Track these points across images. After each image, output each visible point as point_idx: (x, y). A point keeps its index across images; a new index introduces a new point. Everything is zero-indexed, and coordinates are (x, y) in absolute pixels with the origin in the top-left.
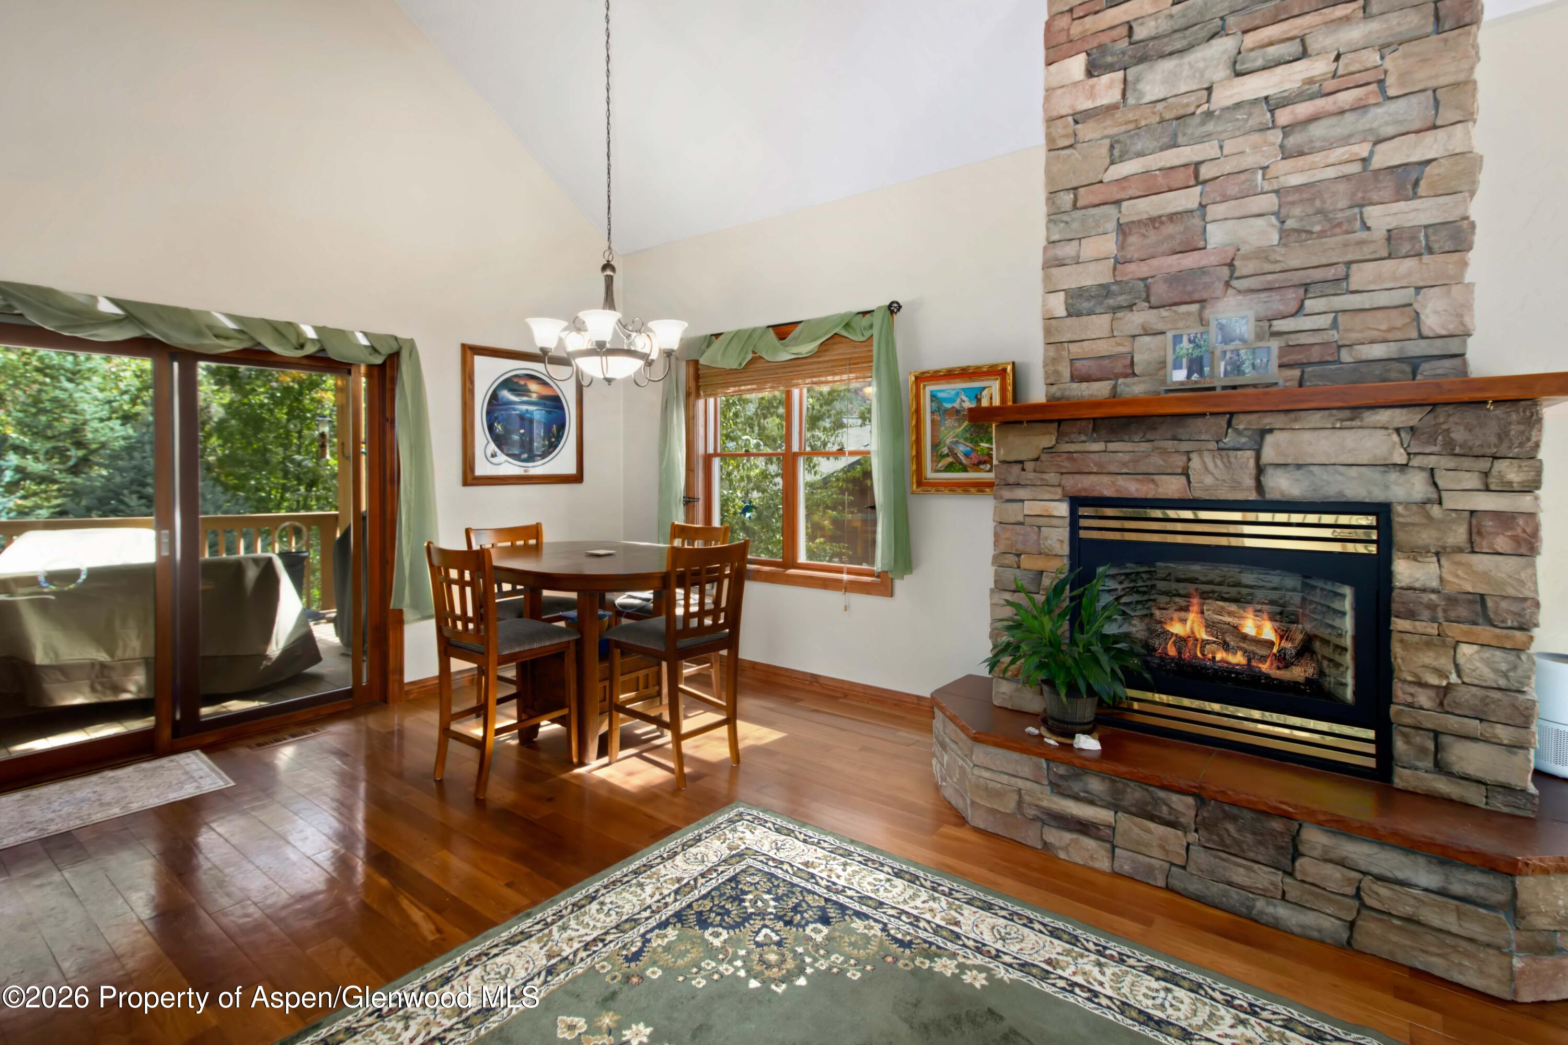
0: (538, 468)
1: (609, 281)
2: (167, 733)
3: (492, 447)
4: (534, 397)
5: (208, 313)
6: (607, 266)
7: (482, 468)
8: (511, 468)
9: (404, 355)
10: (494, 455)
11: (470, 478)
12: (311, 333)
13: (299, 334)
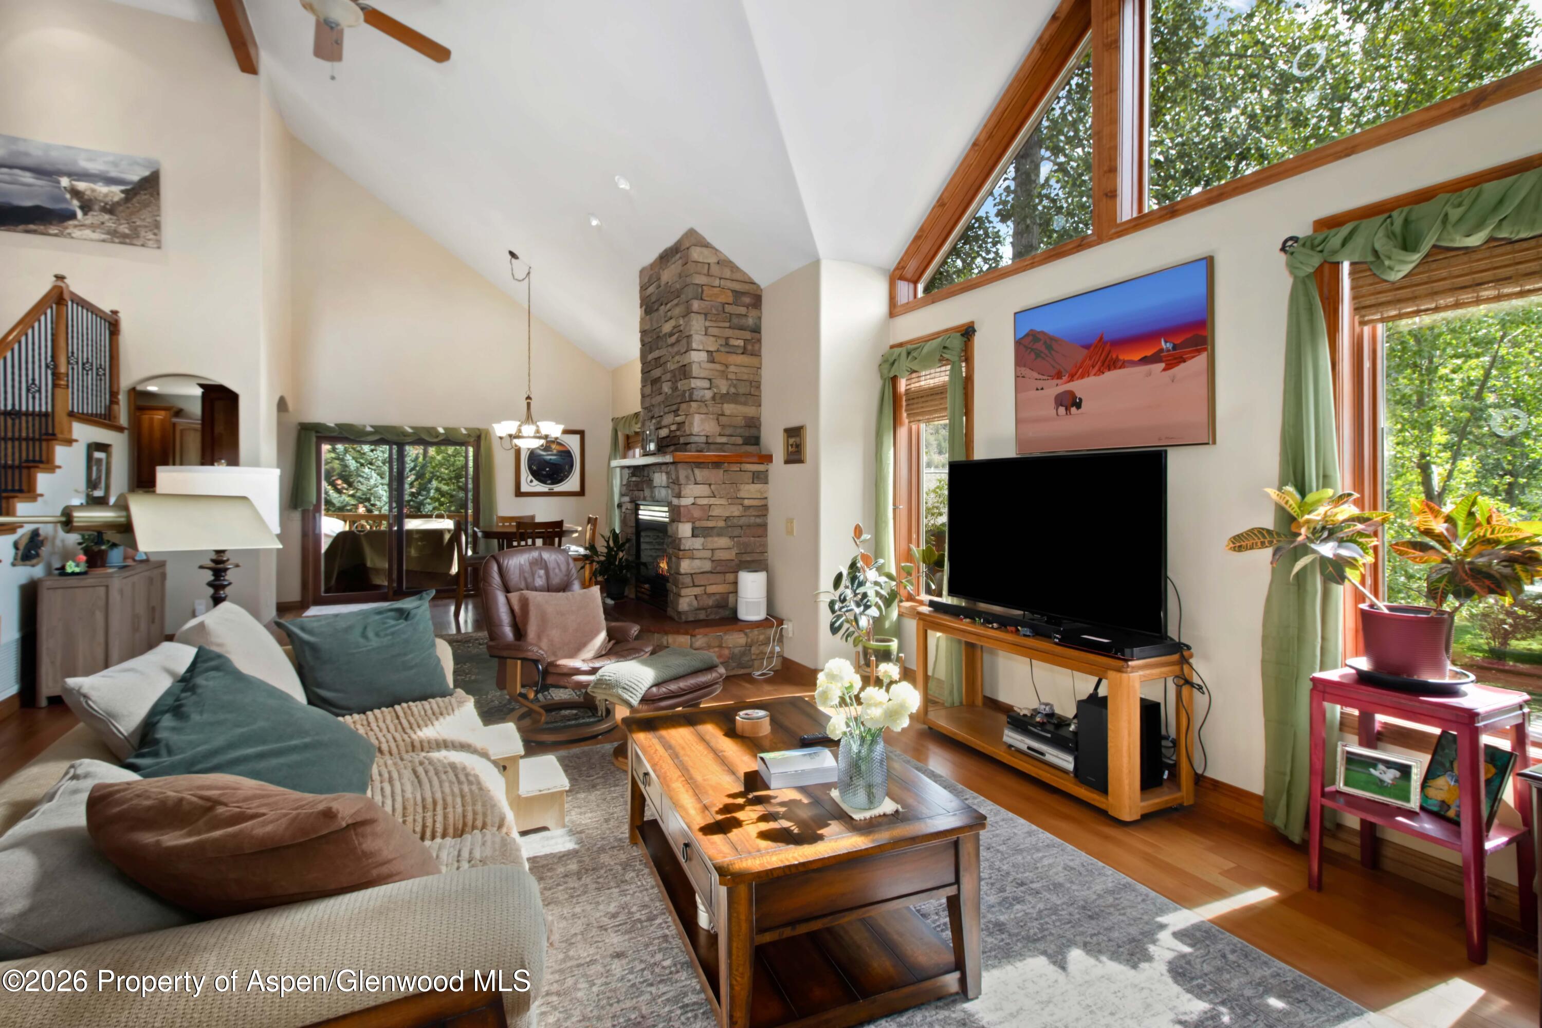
0: (558, 488)
1: (529, 405)
2: (391, 593)
3: (530, 477)
4: (555, 452)
5: (402, 427)
6: (529, 398)
7: (525, 488)
8: (543, 488)
9: (483, 437)
10: (531, 481)
11: (519, 493)
12: (441, 430)
13: (437, 432)
